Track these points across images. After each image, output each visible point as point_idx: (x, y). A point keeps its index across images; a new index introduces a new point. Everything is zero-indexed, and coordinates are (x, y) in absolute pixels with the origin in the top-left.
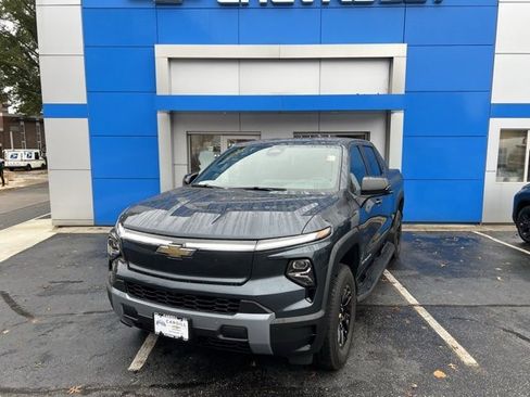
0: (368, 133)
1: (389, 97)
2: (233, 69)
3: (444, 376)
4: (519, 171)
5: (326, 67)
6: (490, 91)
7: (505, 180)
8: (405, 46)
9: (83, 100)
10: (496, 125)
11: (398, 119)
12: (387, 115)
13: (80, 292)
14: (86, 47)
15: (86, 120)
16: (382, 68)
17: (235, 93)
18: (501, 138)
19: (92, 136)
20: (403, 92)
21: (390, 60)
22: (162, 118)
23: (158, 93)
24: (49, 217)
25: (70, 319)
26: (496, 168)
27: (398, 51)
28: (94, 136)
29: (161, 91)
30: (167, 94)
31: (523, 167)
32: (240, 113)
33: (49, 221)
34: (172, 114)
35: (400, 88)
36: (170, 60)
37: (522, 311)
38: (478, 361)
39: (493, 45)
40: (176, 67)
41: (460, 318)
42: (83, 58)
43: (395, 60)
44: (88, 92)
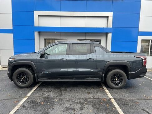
0: (101, 40)
1: (107, 28)
2: (59, 19)
5: (88, 19)
6: (138, 28)
8: (112, 13)
9: (12, 28)
10: (140, 38)
11: (110, 36)
12: (106, 34)
14: (13, 11)
15: (12, 34)
16: (105, 19)
17: (59, 26)
18: (142, 43)
19: (14, 39)
20: (111, 27)
22: (36, 34)
23: (35, 26)
26: (140, 52)
27: (110, 14)
29: (36, 24)
30: (38, 26)
31: (148, 51)
32: (61, 33)
34: (40, 33)
36: (39, 16)
39: (139, 13)
40: (41, 18)
41: (126, 104)
42: (11, 14)
43: (109, 17)
44: (13, 25)
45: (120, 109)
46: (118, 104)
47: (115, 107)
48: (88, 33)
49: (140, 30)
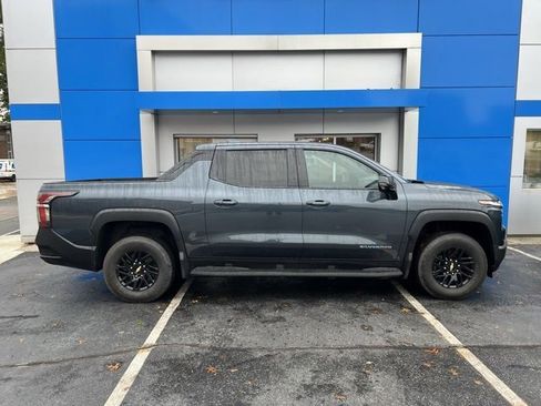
0: (378, 135)
1: (402, 92)
2: (225, 62)
5: (331, 60)
6: (515, 87)
8: (420, 35)
9: (56, 100)
10: (522, 124)
11: (412, 118)
12: (400, 114)
14: (58, 38)
15: (59, 122)
16: (394, 60)
18: (527, 141)
19: (66, 140)
20: (418, 87)
21: (403, 52)
22: (146, 119)
23: (141, 90)
24: (19, 233)
26: (522, 174)
27: (412, 41)
28: (69, 140)
29: (145, 85)
30: (151, 90)
32: (234, 112)
33: (18, 237)
34: (158, 116)
35: (414, 81)
36: (154, 53)
39: (518, 35)
40: (161, 61)
41: (520, 367)
42: (54, 51)
43: (408, 51)
44: (62, 90)
45: (502, 383)
46: (488, 365)
47: (481, 378)
48: (334, 111)
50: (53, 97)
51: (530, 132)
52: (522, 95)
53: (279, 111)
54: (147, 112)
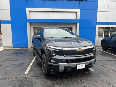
0: (72, 28)
1: (76, 20)
2: (43, 13)
3: (87, 73)
4: (102, 36)
5: (63, 13)
7: (100, 37)
8: (80, 9)
10: (98, 26)
11: (78, 25)
12: (76, 24)
13: (12, 61)
15: (11, 24)
16: (75, 14)
17: (44, 18)
18: (99, 29)
19: (12, 28)
20: (79, 19)
21: (77, 12)
22: (28, 24)
23: (27, 18)
24: (2, 46)
25: (10, 66)
26: (98, 35)
27: (78, 10)
28: (13, 28)
30: (29, 18)
32: (45, 23)
33: (2, 47)
34: (30, 23)
35: (79, 18)
36: (30, 11)
37: (102, 61)
38: (94, 70)
42: (10, 10)
44: (11, 18)
48: (64, 23)
49: (97, 21)
50: (10, 19)
51: (99, 27)
52: (98, 21)
53: (54, 23)
54: (28, 22)
